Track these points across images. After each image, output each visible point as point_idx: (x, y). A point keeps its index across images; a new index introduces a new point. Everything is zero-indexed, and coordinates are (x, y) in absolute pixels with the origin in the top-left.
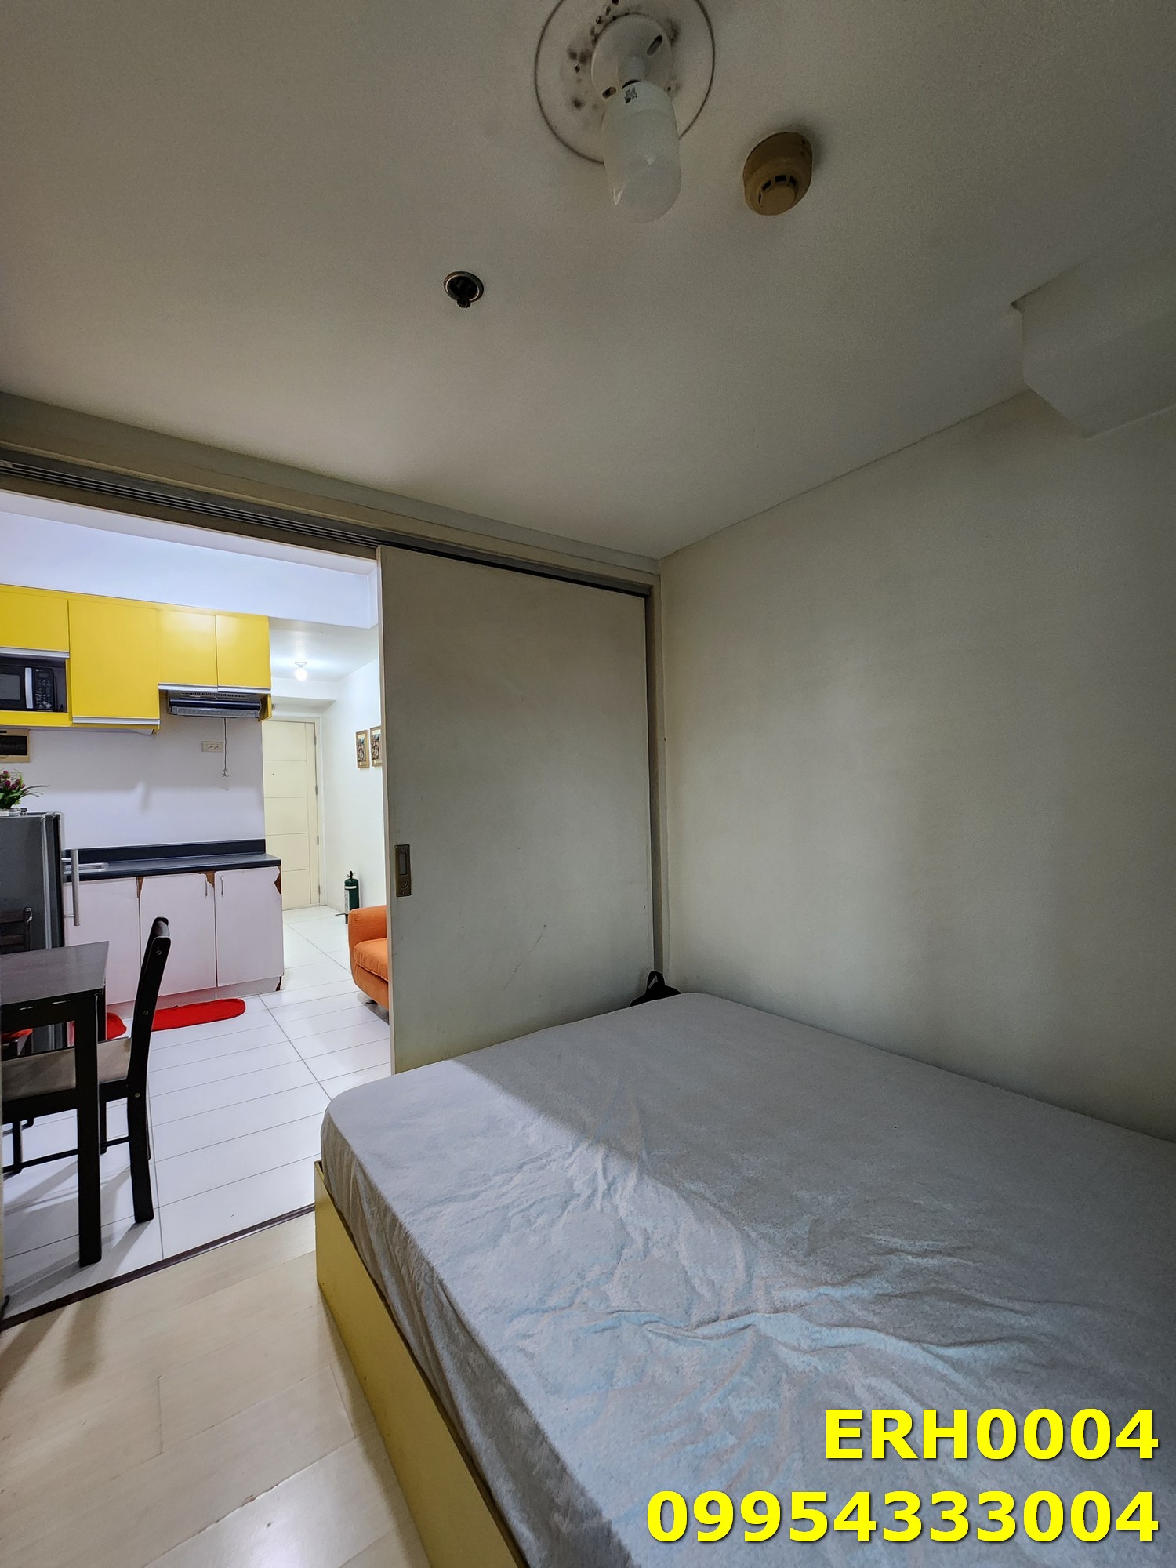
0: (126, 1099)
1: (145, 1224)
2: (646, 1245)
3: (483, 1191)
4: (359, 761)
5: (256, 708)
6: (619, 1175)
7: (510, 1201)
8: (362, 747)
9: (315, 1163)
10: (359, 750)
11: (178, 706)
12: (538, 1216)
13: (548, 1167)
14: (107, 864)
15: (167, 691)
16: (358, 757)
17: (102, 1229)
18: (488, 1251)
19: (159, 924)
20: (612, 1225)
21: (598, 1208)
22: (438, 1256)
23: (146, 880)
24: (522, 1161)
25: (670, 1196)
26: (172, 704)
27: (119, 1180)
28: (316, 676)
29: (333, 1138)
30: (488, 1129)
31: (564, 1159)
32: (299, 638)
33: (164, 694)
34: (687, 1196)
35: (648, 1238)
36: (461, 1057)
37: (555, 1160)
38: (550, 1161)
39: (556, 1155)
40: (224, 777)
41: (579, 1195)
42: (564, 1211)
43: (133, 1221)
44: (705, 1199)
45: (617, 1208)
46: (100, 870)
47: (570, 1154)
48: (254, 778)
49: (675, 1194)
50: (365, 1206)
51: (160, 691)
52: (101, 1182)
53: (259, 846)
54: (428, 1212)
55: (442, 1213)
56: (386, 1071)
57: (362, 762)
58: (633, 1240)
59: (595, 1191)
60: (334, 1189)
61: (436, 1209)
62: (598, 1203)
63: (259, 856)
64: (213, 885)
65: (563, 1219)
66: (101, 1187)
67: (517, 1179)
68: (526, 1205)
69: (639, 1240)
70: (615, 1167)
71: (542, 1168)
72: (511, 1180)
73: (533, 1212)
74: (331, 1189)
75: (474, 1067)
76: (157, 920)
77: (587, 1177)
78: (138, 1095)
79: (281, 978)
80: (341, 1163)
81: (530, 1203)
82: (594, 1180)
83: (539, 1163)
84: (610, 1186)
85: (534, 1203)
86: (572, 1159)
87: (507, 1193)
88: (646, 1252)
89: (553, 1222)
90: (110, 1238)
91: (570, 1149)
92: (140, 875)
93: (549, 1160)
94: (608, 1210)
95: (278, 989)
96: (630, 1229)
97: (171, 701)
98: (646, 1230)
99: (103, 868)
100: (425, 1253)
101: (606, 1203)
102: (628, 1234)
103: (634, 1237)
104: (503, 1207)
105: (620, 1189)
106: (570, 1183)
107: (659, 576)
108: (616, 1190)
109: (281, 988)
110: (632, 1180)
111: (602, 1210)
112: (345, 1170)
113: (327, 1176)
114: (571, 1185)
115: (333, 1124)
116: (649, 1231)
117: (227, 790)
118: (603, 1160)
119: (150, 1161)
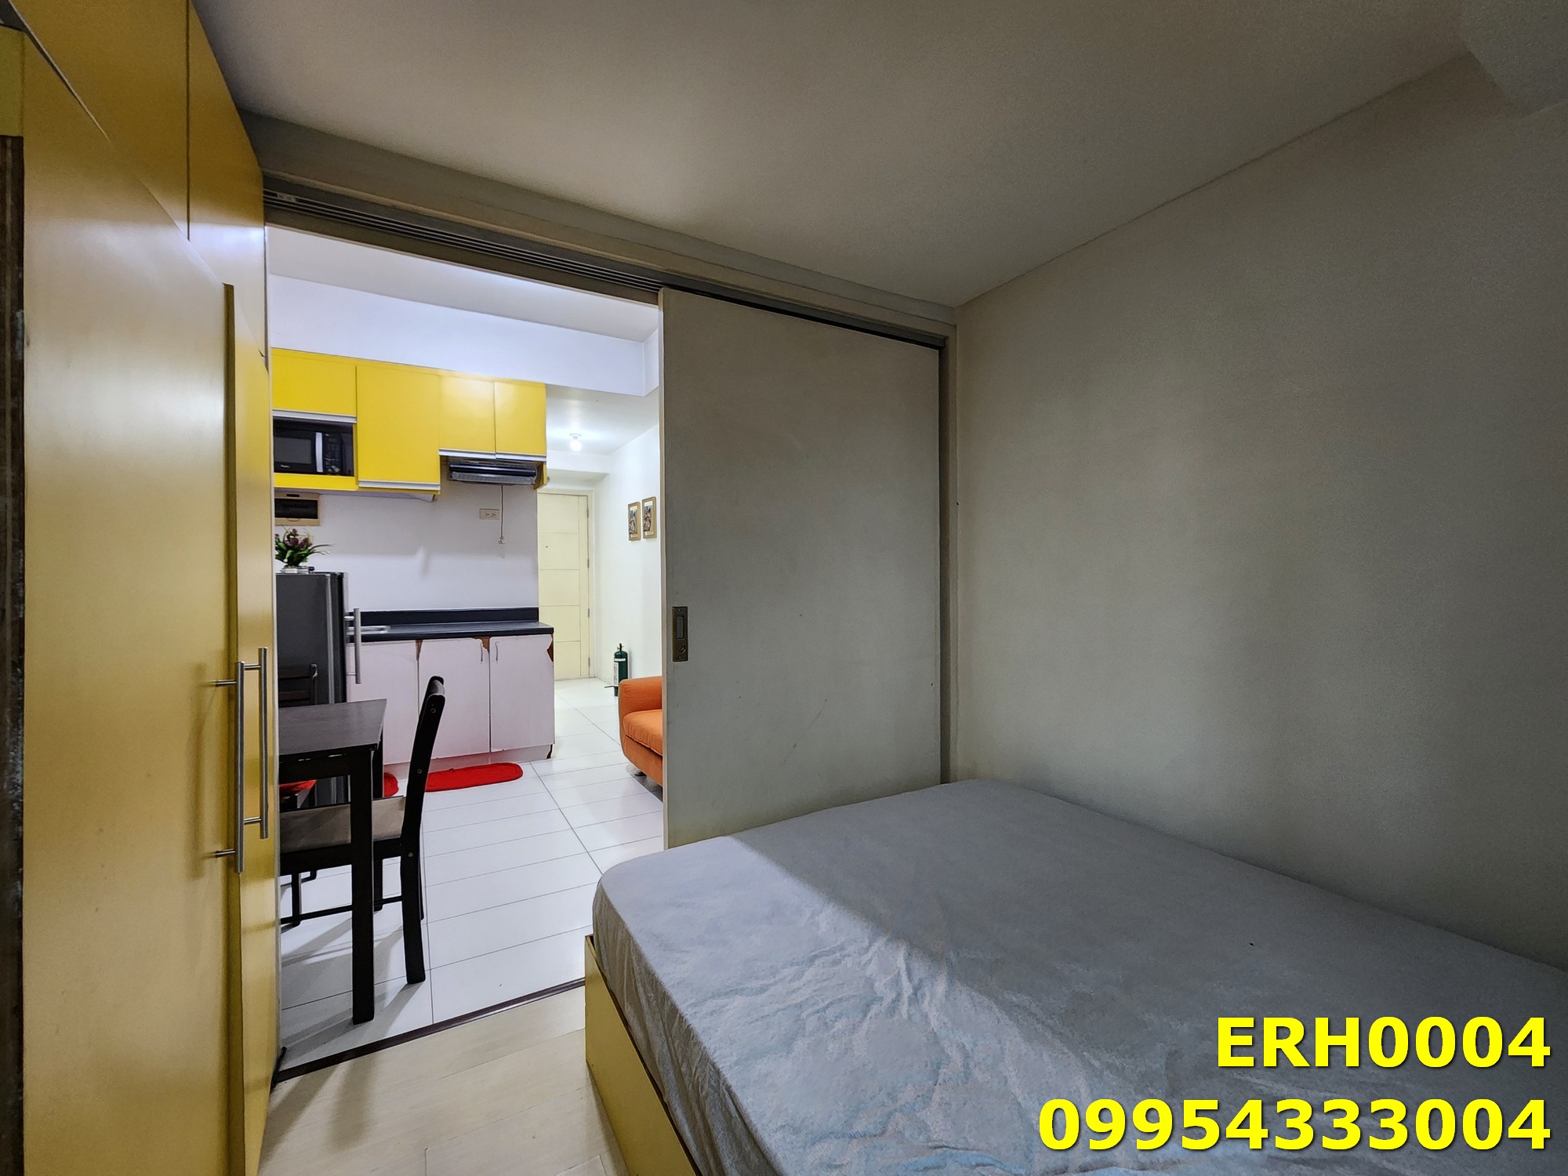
0: (400, 857)
1: (417, 985)
2: (966, 1066)
3: (771, 985)
4: (630, 533)
5: (532, 475)
6: (926, 978)
7: (804, 998)
8: (634, 519)
9: (586, 937)
10: (630, 523)
11: (457, 471)
12: (837, 1018)
13: (843, 962)
14: (389, 627)
15: (447, 457)
16: (630, 529)
17: (375, 986)
18: (781, 1057)
19: (435, 682)
20: (924, 1038)
21: (905, 1016)
22: (724, 1057)
23: (425, 644)
24: (813, 953)
25: (990, 1008)
26: (452, 470)
27: (391, 940)
28: (591, 448)
29: (605, 912)
30: (773, 915)
31: (860, 955)
32: (574, 408)
33: (445, 460)
34: (1009, 1009)
35: (967, 1057)
36: (740, 834)
37: (849, 956)
38: (845, 956)
39: (850, 949)
40: (500, 544)
41: (881, 999)
42: (865, 1016)
43: (405, 981)
44: (1030, 1014)
45: (927, 1016)
46: (382, 632)
47: (867, 950)
48: (529, 547)
49: (994, 1006)
50: (641, 990)
51: (441, 456)
52: (375, 939)
53: (532, 614)
54: (711, 1004)
55: (728, 1007)
56: (658, 845)
57: (633, 534)
58: (948, 1057)
59: (899, 995)
60: (606, 968)
61: (720, 1001)
62: (904, 1008)
63: (533, 624)
64: (489, 651)
65: (865, 1025)
66: (375, 945)
67: (810, 973)
68: (822, 1005)
69: (957, 1057)
70: (920, 969)
71: (836, 963)
72: (803, 974)
73: (830, 1014)
74: (603, 967)
75: (754, 846)
76: (434, 679)
77: (889, 978)
78: (411, 855)
79: (552, 746)
80: (615, 941)
81: (826, 1003)
82: (897, 981)
83: (832, 957)
84: (916, 990)
85: (831, 1003)
86: (870, 954)
87: (799, 989)
88: (968, 1074)
89: (854, 1028)
90: (383, 997)
91: (867, 943)
92: (419, 639)
93: (843, 954)
94: (917, 1018)
95: (549, 757)
96: (946, 1044)
97: (453, 468)
98: (964, 1046)
99: (385, 630)
100: (710, 1052)
101: (913, 1011)
102: (943, 1050)
103: (950, 1054)
104: (796, 1006)
105: (928, 994)
106: (870, 982)
107: (955, 326)
108: (923, 996)
109: (552, 756)
110: (941, 986)
111: (910, 1017)
112: (618, 948)
113: (599, 953)
114: (872, 986)
115: (606, 897)
116: (968, 1047)
117: (503, 558)
118: (906, 960)
119: (422, 922)
